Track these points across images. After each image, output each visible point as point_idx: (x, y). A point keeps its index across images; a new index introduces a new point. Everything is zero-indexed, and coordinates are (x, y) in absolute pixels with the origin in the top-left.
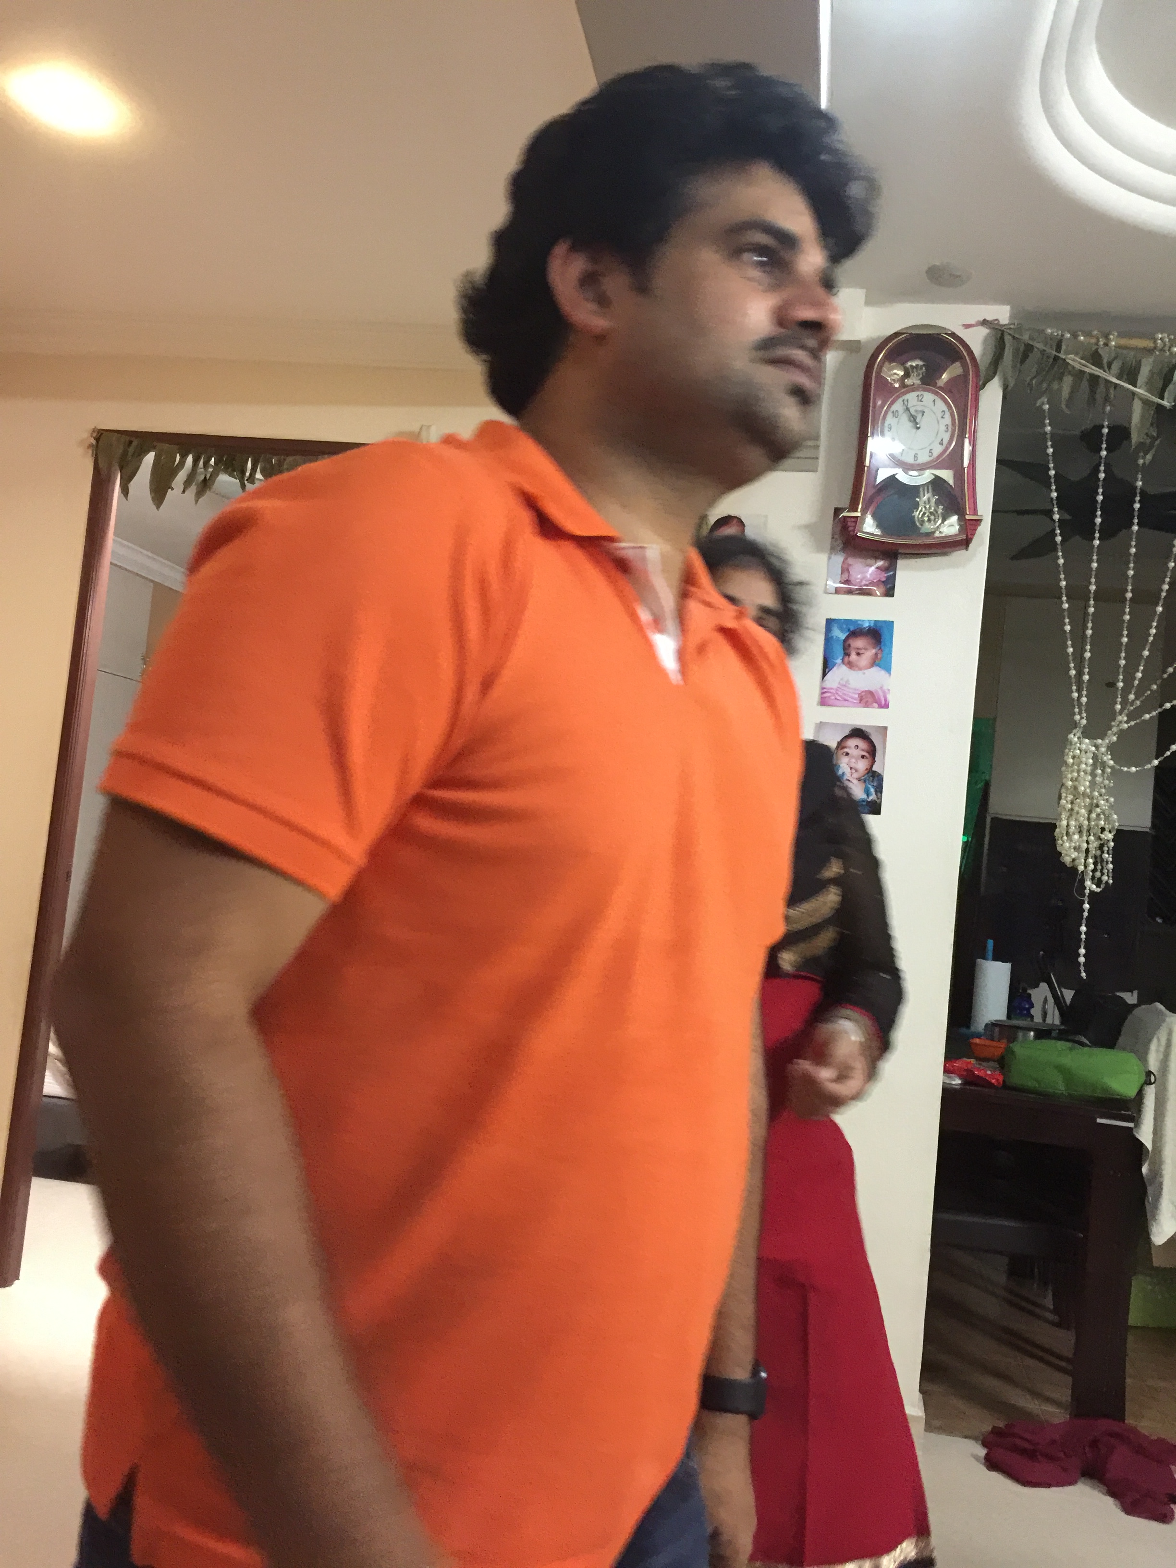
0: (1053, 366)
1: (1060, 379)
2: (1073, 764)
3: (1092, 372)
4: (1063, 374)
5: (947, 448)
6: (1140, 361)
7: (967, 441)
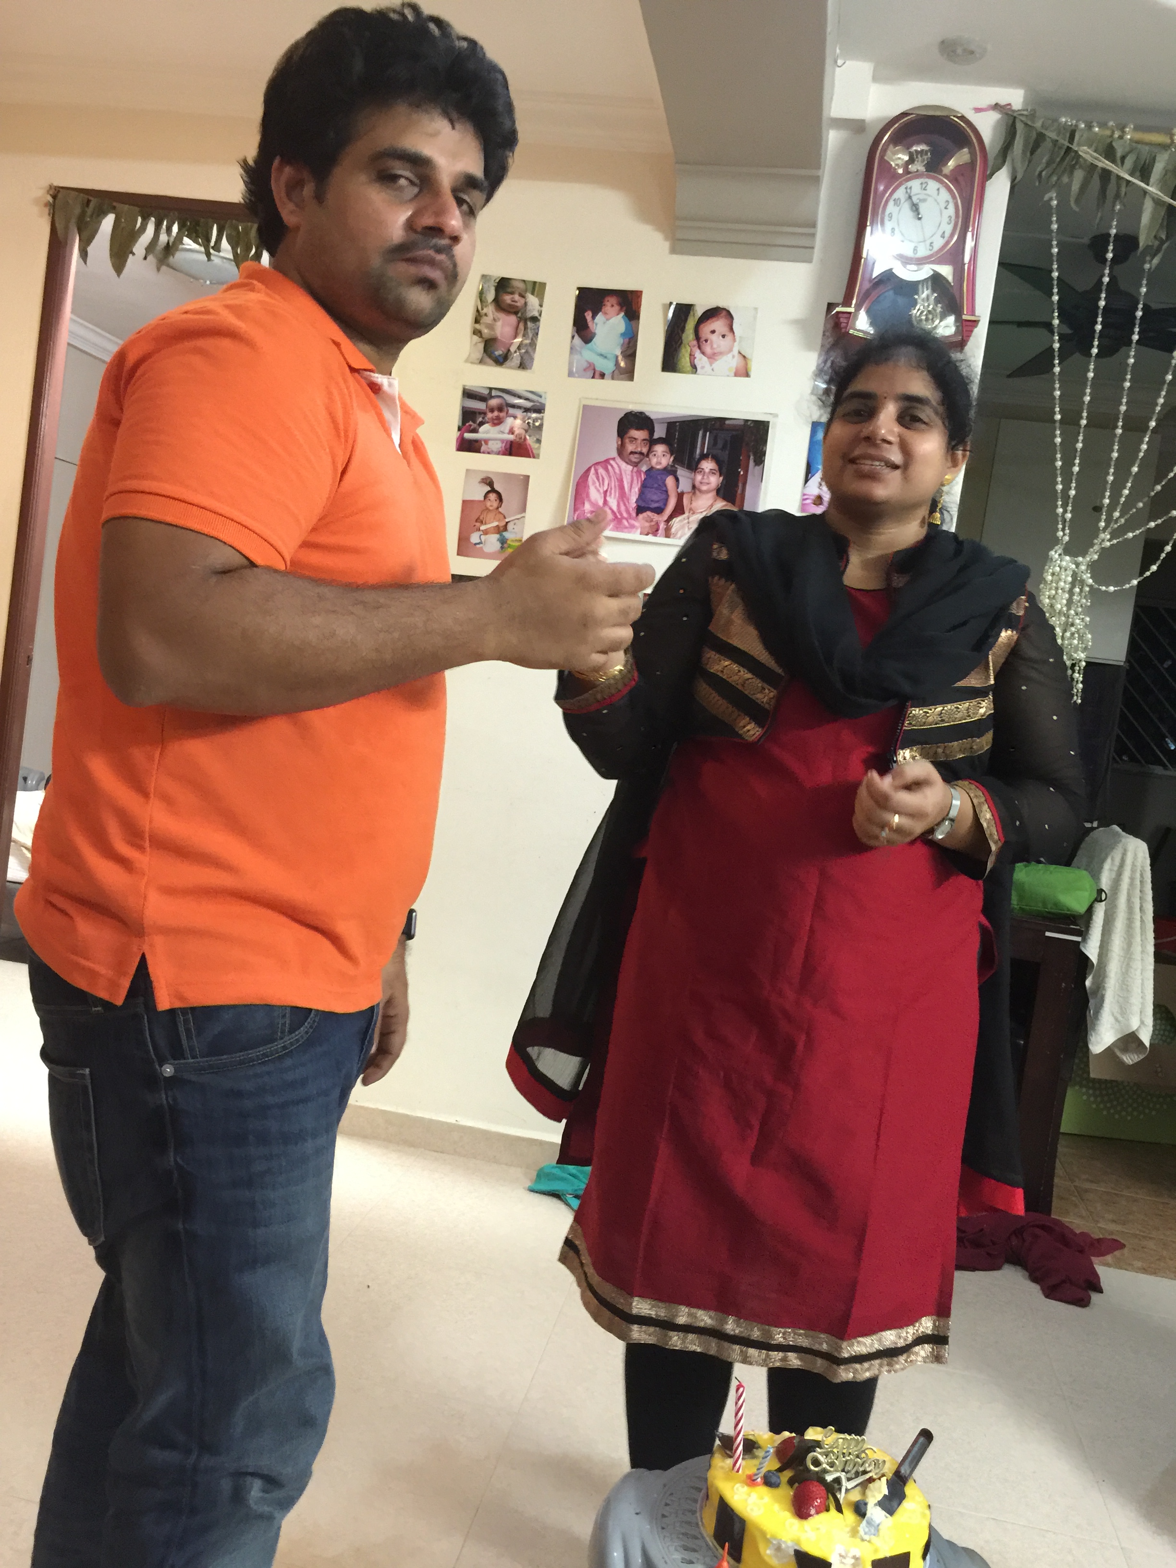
0: (1063, 159)
1: (1071, 173)
2: (1052, 581)
3: (1105, 166)
4: (1072, 168)
5: (947, 243)
6: (1155, 156)
7: (969, 235)
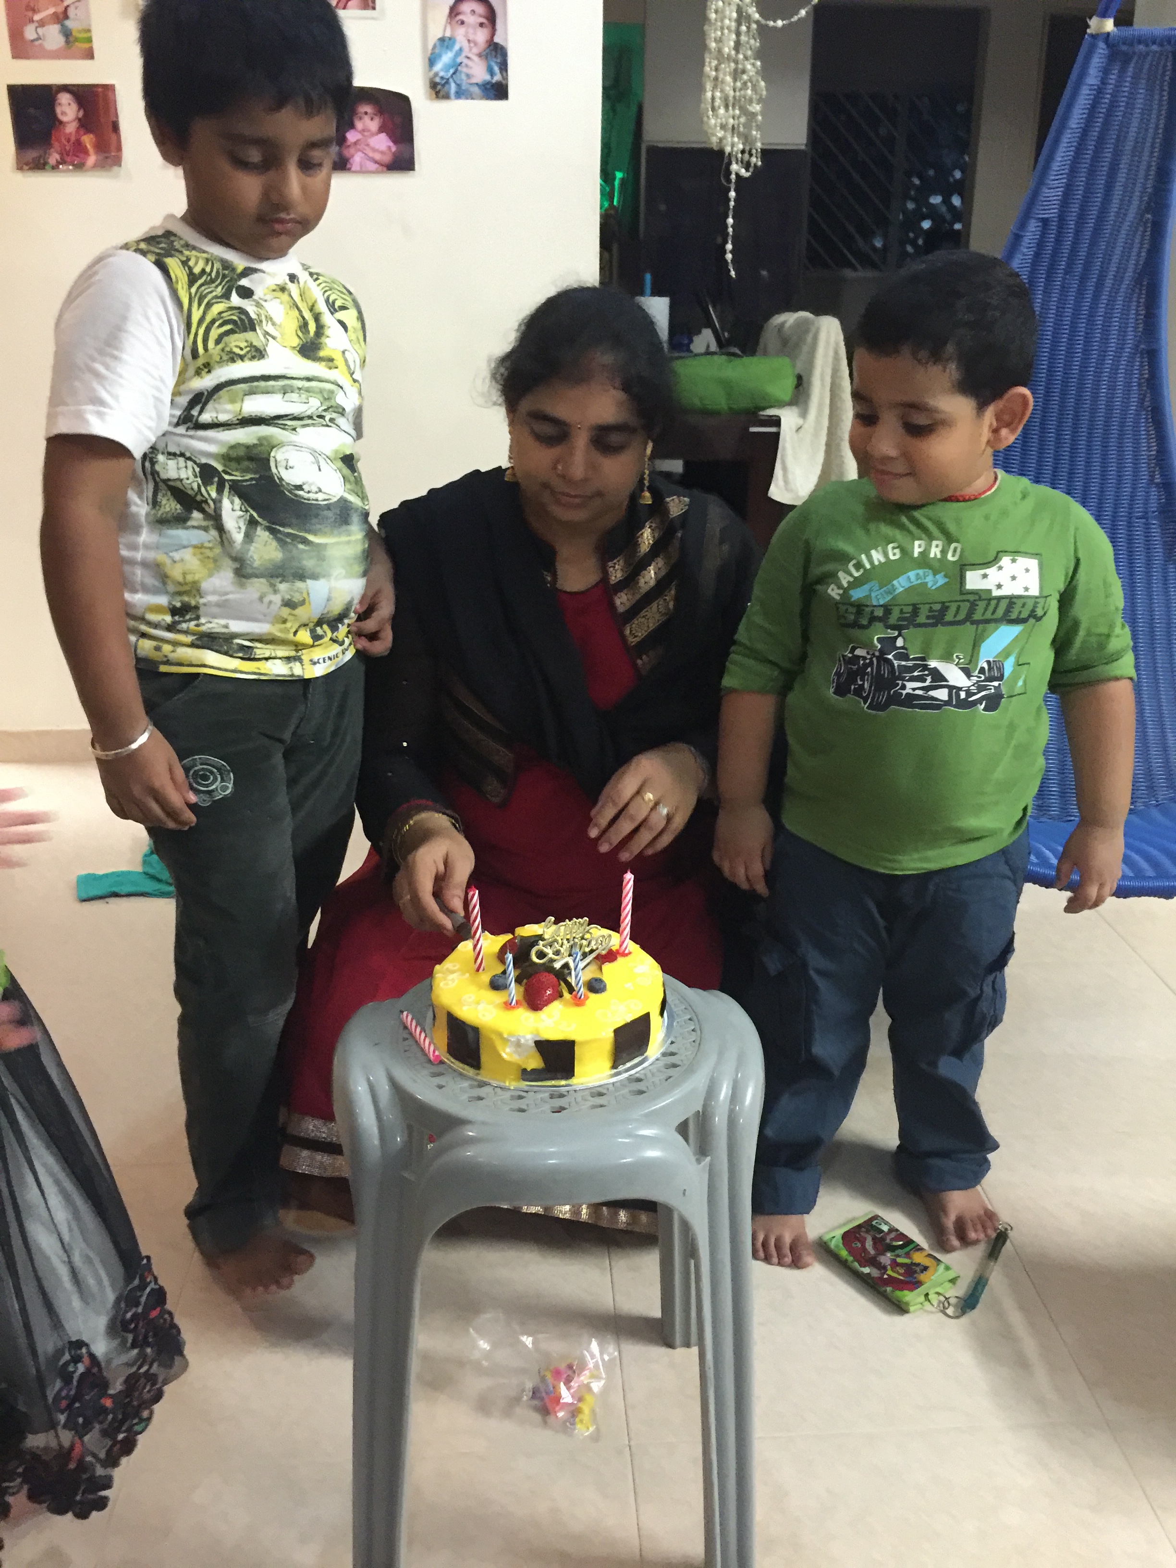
2: (716, 20)
